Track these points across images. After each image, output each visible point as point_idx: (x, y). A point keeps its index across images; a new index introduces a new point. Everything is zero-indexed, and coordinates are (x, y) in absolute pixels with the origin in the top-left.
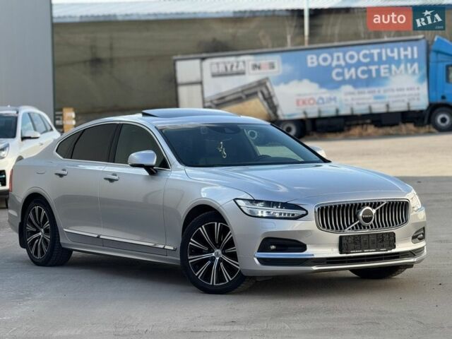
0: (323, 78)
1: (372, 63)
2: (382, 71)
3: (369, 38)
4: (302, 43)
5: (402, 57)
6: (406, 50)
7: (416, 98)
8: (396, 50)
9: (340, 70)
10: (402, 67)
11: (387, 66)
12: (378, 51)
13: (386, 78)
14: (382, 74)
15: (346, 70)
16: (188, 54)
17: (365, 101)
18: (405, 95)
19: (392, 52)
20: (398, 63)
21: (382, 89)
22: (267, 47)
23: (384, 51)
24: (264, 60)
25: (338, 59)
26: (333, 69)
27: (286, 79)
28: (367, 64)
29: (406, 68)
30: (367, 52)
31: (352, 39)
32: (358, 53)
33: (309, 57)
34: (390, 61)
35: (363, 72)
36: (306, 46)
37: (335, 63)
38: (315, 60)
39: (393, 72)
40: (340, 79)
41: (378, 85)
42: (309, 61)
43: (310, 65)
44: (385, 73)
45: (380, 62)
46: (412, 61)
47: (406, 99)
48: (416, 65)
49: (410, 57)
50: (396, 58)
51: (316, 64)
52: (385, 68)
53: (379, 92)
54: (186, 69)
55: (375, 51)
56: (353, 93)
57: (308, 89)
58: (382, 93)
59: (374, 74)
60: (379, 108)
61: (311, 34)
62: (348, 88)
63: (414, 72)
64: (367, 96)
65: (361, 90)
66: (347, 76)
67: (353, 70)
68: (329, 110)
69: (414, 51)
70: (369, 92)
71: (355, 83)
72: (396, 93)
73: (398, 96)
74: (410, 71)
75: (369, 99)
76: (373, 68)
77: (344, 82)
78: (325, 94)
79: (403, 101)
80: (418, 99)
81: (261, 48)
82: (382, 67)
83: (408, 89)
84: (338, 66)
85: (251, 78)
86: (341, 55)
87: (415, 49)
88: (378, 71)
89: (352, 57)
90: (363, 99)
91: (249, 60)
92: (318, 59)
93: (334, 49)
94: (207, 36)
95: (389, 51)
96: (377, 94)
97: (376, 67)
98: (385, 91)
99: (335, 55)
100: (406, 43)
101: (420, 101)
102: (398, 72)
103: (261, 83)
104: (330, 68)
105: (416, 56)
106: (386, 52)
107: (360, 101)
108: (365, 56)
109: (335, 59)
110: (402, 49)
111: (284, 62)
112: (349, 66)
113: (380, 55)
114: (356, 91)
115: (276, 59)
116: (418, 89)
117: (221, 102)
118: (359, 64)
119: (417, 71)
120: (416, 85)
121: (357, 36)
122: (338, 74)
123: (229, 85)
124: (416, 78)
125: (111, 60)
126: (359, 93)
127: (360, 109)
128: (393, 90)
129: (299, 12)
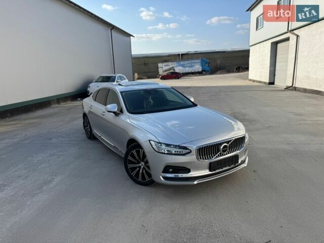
0: (183, 66)
8: (196, 61)
9: (186, 65)
10: (197, 64)
14: (194, 65)
16: (160, 62)
24: (173, 63)
27: (177, 66)
31: (188, 59)
33: (181, 62)
34: (195, 63)
35: (190, 65)
54: (160, 65)
57: (181, 68)
60: (193, 71)
61: (181, 59)
62: (188, 68)
68: (184, 72)
69: (199, 61)
71: (189, 67)
74: (199, 64)
76: (192, 64)
78: (184, 69)
83: (198, 68)
85: (171, 66)
89: (188, 62)
91: (170, 63)
93: (185, 61)
94: (164, 59)
100: (198, 59)
101: (200, 70)
103: (173, 67)
106: (194, 61)
108: (191, 62)
109: (185, 63)
112: (188, 64)
115: (175, 63)
116: (200, 67)
117: (166, 71)
121: (189, 58)
123: (167, 68)
125: (148, 64)
127: (190, 71)
129: (179, 55)
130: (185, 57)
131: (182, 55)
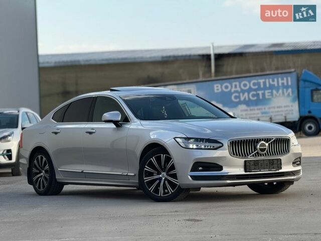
1: (259, 89)
2: (267, 94)
3: (257, 72)
4: (211, 77)
5: (280, 84)
6: (283, 79)
7: (291, 112)
8: (276, 80)
9: (237, 94)
10: (280, 91)
11: (270, 91)
12: (263, 80)
13: (269, 99)
14: (267, 97)
15: (241, 94)
17: (255, 115)
18: (282, 111)
19: (273, 81)
20: (277, 89)
21: (267, 107)
22: (185, 79)
23: (267, 81)
25: (236, 86)
26: (232, 93)
28: (255, 90)
29: (283, 93)
30: (256, 81)
32: (250, 82)
33: (215, 86)
34: (272, 87)
35: (253, 96)
36: (213, 78)
37: (233, 90)
38: (219, 88)
39: (274, 96)
40: (238, 100)
41: (264, 104)
42: (216, 88)
43: (216, 91)
44: (268, 96)
45: (265, 88)
46: (287, 87)
47: (284, 114)
48: (290, 90)
49: (285, 84)
50: (276, 85)
51: (220, 90)
52: (269, 93)
53: (265, 109)
55: (261, 81)
56: (247, 110)
58: (267, 110)
59: (261, 97)
61: (216, 71)
62: (243, 107)
63: (289, 95)
64: (256, 112)
65: (252, 108)
66: (242, 99)
67: (246, 94)
70: (258, 109)
71: (248, 103)
72: (276, 110)
73: (278, 111)
74: (286, 94)
75: (258, 114)
76: (260, 92)
77: (240, 103)
79: (282, 115)
80: (292, 114)
81: (181, 80)
82: (267, 92)
83: (285, 107)
84: (236, 92)
86: (237, 84)
87: (289, 79)
88: (264, 95)
89: (245, 85)
90: (254, 114)
92: (221, 87)
93: (232, 80)
94: (143, 74)
95: (271, 80)
96: (263, 110)
97: (263, 92)
98: (269, 108)
99: (234, 84)
100: (283, 75)
102: (278, 95)
104: (230, 93)
105: (290, 83)
106: (269, 81)
107: (252, 116)
108: (254, 84)
109: (233, 86)
110: (280, 79)
111: (198, 89)
112: (243, 92)
113: (265, 83)
114: (249, 109)
116: (292, 106)
118: (250, 90)
119: (291, 94)
120: (290, 104)
122: (236, 97)
124: (290, 99)
126: (251, 110)
128: (274, 108)
129: (208, 57)
130: (231, 66)
131: (219, 57)
